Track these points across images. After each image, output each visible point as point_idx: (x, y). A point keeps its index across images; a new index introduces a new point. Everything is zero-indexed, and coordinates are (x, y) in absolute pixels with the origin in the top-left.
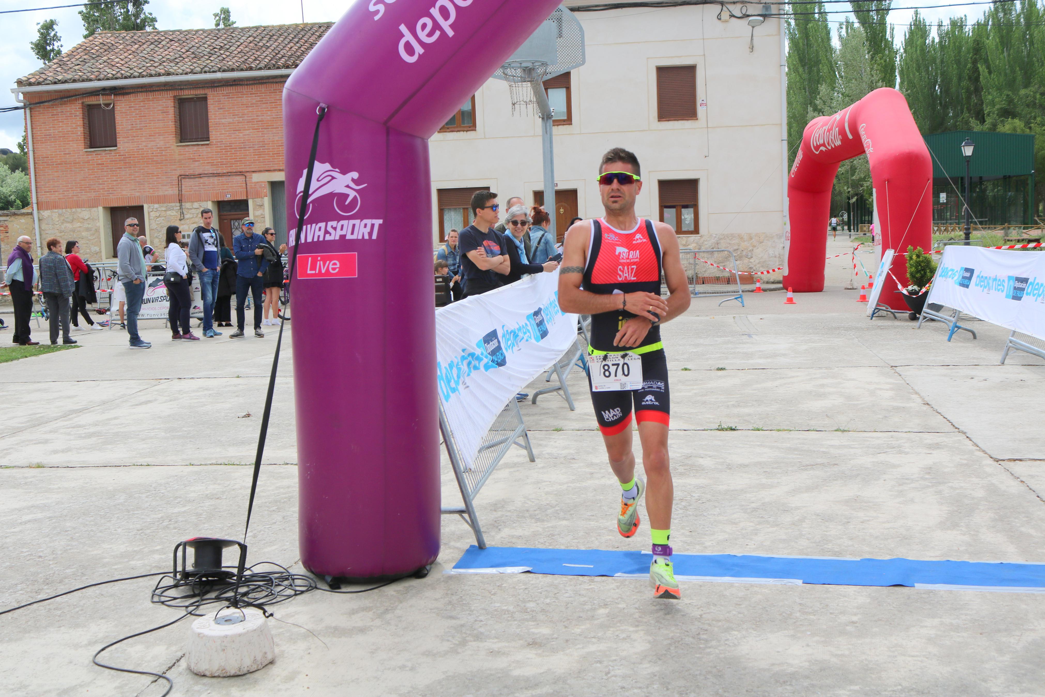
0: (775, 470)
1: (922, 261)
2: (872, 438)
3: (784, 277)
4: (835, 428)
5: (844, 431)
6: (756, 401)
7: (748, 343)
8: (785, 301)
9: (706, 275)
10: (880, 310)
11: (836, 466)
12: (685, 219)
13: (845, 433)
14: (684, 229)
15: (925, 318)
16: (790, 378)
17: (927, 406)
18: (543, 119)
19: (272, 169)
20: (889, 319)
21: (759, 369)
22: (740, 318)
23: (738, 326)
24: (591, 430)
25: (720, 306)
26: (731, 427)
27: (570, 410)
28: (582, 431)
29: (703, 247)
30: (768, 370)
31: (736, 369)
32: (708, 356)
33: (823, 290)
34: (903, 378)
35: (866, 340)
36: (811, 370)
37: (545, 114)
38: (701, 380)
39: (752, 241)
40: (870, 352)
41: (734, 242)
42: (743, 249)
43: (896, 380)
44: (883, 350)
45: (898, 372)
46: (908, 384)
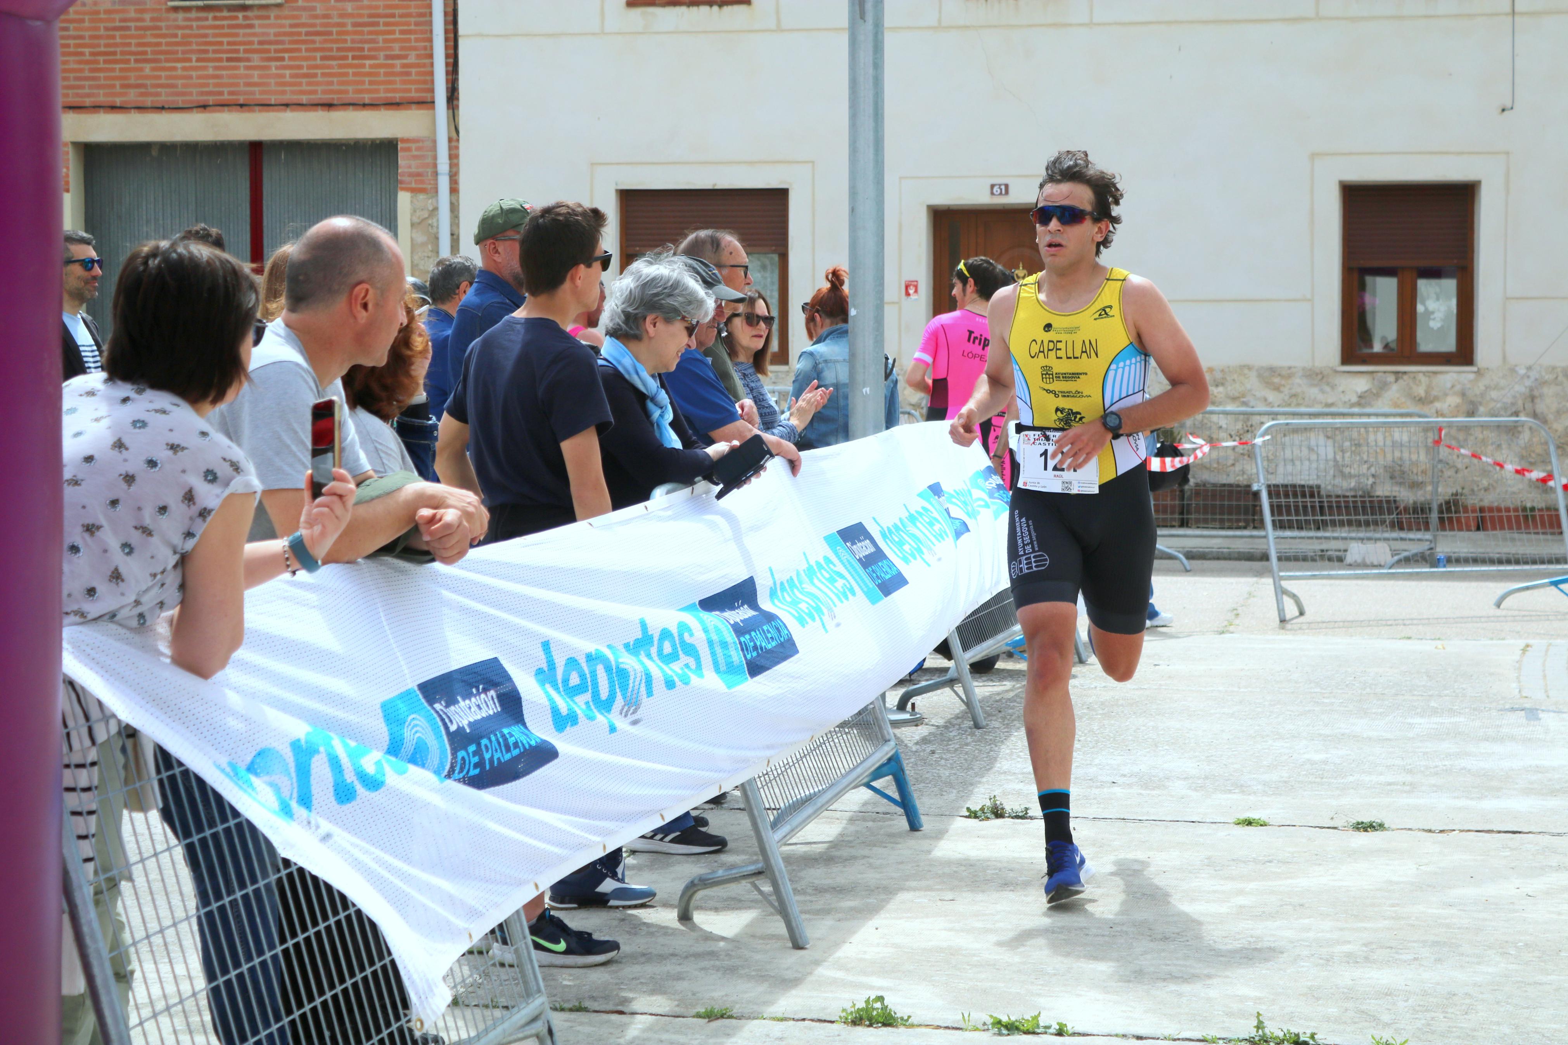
6: (1435, 943)
7: (1512, 738)
9: (1489, 499)
12: (1428, 313)
14: (1425, 345)
19: (88, 102)
21: (1499, 832)
22: (1547, 651)
23: (1518, 678)
24: (825, 1021)
25: (1498, 605)
26: (1297, 1035)
27: (790, 945)
28: (791, 1023)
29: (1482, 409)
30: (1530, 835)
31: (1419, 830)
32: (1351, 779)
38: (1284, 862)
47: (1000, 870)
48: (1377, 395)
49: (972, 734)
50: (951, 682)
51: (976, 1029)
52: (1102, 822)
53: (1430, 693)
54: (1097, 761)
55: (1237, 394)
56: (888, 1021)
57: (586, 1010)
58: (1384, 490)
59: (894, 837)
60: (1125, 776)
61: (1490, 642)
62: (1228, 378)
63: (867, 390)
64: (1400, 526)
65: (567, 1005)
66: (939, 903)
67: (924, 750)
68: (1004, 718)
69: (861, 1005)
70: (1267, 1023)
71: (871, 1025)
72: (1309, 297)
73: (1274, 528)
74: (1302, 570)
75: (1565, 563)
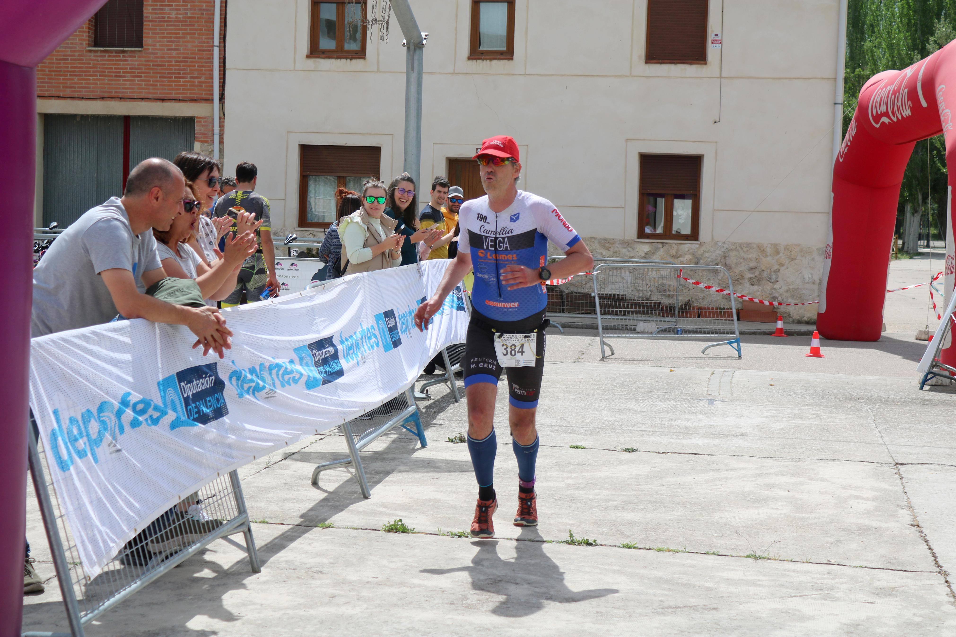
0: (616, 611)
2: (797, 572)
3: (819, 315)
4: (749, 553)
5: (761, 558)
6: (655, 502)
7: (700, 412)
8: (808, 352)
9: (704, 303)
10: (935, 375)
11: (713, 611)
12: (678, 214)
13: (760, 562)
14: (676, 231)
16: (731, 470)
17: (915, 529)
18: (408, 48)
19: (47, 94)
21: (689, 454)
22: (723, 374)
23: (708, 386)
24: (376, 530)
25: (703, 353)
26: (587, 540)
27: (362, 496)
28: (361, 530)
29: (702, 261)
30: (703, 455)
31: (653, 452)
32: (625, 428)
33: (879, 338)
34: (904, 482)
35: (887, 420)
36: (767, 460)
37: (412, 40)
38: (591, 465)
39: (778, 257)
40: (880, 439)
41: (750, 256)
42: (763, 268)
43: (891, 486)
44: (902, 437)
45: (901, 473)
46: (906, 492)
48: (654, 253)
50: (446, 381)
51: (444, 535)
53: (666, 391)
56: (405, 530)
57: (267, 523)
58: (656, 298)
59: (414, 450)
61: (697, 369)
64: (662, 315)
65: (258, 521)
66: (432, 480)
67: (431, 411)
69: (392, 523)
70: (574, 535)
71: (396, 532)
72: (623, 206)
73: (601, 314)
74: (611, 334)
75: (734, 334)
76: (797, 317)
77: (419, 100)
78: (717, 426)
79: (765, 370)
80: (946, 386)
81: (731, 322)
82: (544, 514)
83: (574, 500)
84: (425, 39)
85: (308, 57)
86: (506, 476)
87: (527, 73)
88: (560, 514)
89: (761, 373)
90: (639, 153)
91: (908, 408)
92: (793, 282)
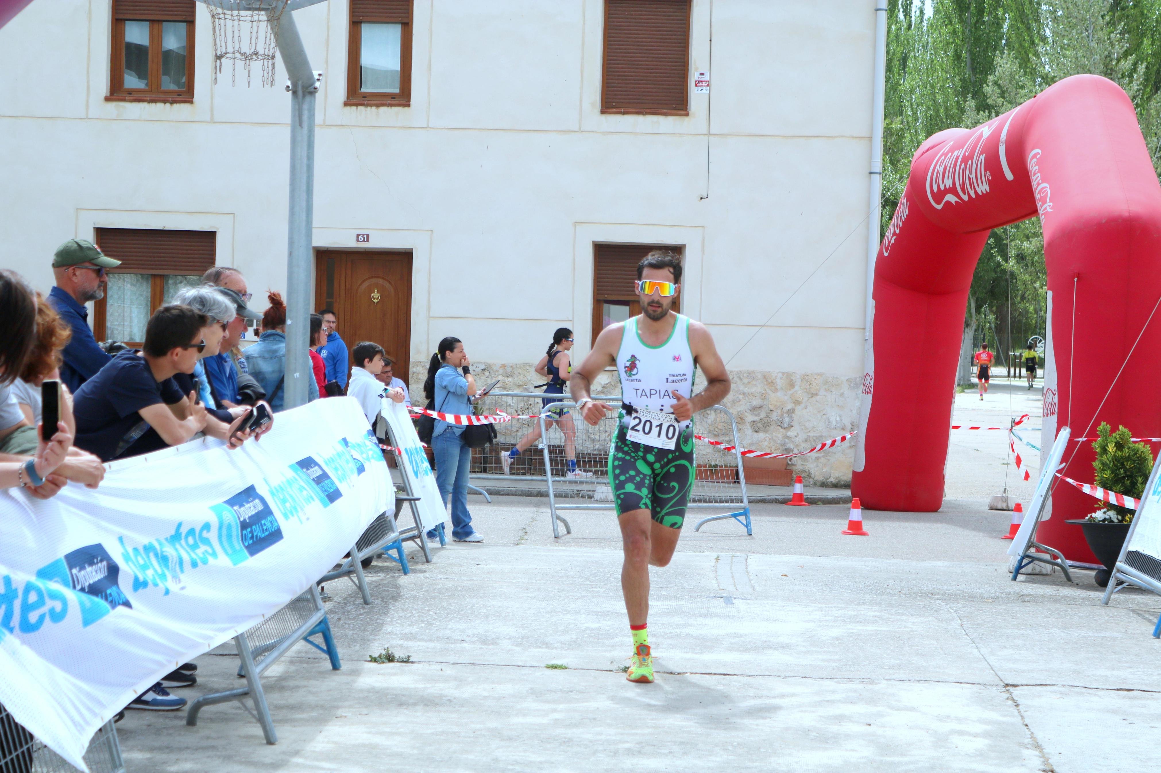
1: (1128, 458)
3: (855, 474)
6: (682, 743)
7: (717, 615)
8: (845, 528)
10: (1033, 559)
15: (1120, 583)
18: (295, 93)
20: (1055, 583)
21: (715, 674)
22: (732, 559)
23: (716, 577)
25: (697, 530)
27: (265, 742)
30: (735, 676)
31: (665, 672)
33: (939, 508)
34: (1022, 711)
35: (978, 624)
36: (828, 682)
37: (300, 83)
38: (580, 692)
39: (793, 391)
40: (975, 651)
41: (753, 390)
42: (771, 407)
43: (1005, 716)
44: (1005, 647)
45: (1016, 698)
46: (1026, 725)
47: (396, 695)
49: (364, 608)
50: (348, 573)
52: (459, 666)
53: (661, 586)
54: (449, 627)
55: (521, 383)
59: (322, 674)
60: (469, 636)
61: (695, 553)
62: (515, 372)
63: (297, 375)
66: (359, 716)
67: (333, 618)
68: (383, 598)
72: (571, 319)
73: (552, 474)
74: (569, 504)
75: (742, 502)
76: (819, 477)
77: (310, 168)
78: (746, 635)
79: (789, 554)
80: (1047, 575)
81: (736, 485)
82: (531, 762)
83: (568, 742)
84: (318, 80)
85: (107, 99)
86: (464, 709)
87: (430, 126)
88: (552, 763)
89: (785, 558)
90: (593, 242)
91: (1003, 607)
92: (814, 427)
